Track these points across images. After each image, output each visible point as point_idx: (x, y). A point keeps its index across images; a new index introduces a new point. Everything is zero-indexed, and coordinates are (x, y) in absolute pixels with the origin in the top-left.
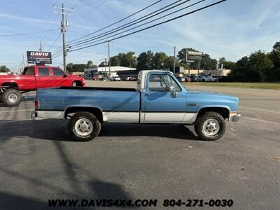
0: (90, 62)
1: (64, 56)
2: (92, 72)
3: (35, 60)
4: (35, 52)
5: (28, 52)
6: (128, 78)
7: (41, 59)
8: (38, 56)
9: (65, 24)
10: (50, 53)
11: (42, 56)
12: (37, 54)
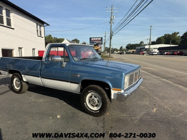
0: (142, 42)
1: (111, 39)
2: (141, 49)
3: (93, 43)
4: (94, 38)
5: (90, 38)
6: (166, 53)
7: (97, 42)
8: (96, 40)
9: (112, 18)
10: (102, 38)
11: (97, 40)
12: (95, 39)
